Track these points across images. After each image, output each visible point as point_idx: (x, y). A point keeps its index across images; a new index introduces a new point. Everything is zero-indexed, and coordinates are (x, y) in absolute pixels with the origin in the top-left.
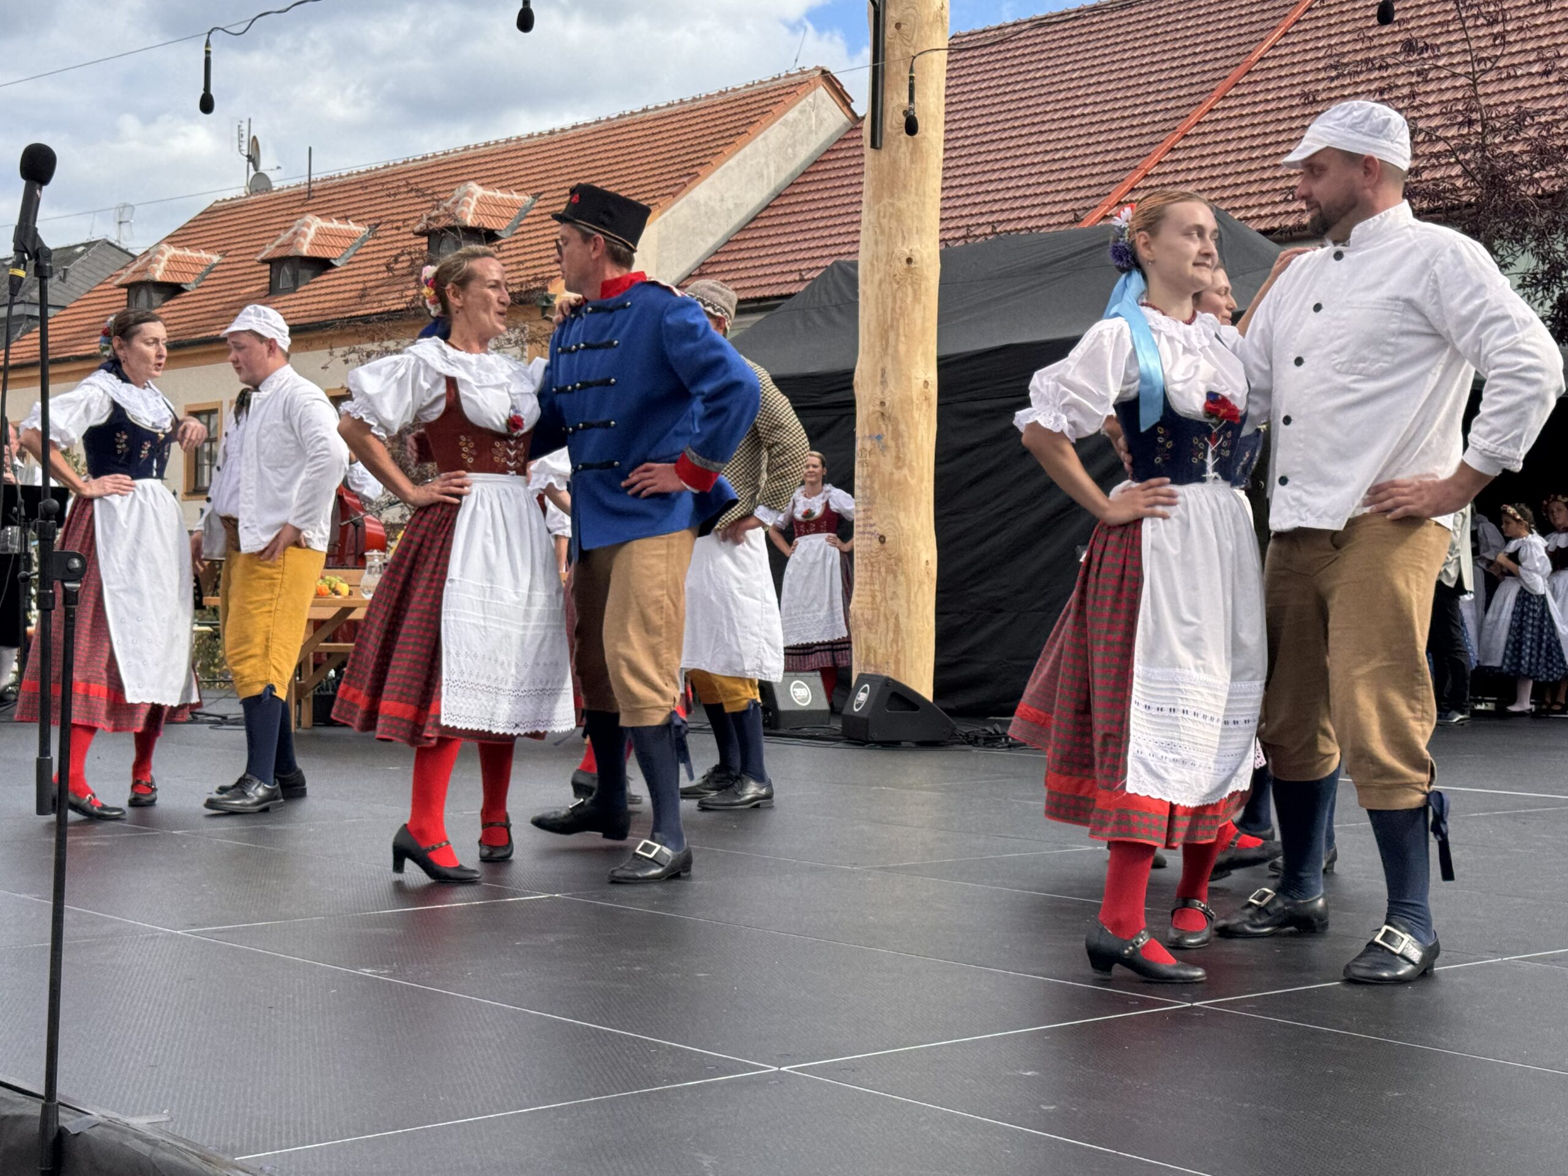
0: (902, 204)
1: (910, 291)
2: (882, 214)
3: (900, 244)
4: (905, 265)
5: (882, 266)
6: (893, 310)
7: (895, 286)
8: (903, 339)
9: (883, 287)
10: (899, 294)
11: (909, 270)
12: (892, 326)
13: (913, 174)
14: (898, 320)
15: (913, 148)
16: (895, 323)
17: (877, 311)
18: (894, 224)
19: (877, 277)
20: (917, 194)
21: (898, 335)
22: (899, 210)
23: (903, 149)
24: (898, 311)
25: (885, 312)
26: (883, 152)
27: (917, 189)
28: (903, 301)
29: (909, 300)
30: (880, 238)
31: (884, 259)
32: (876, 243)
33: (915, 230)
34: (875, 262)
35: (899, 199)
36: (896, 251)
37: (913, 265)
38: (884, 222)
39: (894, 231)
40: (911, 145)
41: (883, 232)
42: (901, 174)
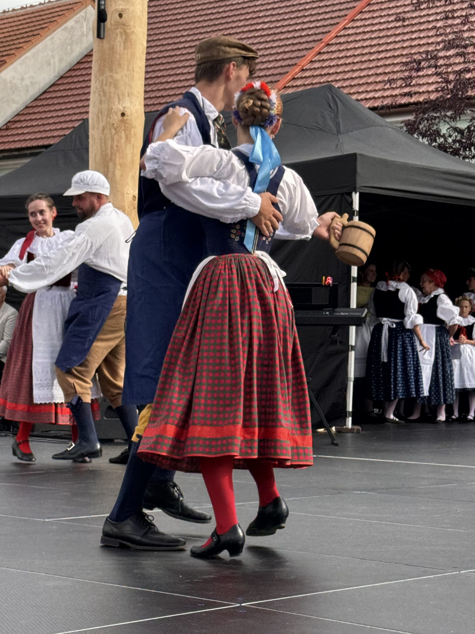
0: (117, 76)
1: (123, 135)
2: (104, 83)
3: (116, 103)
4: (120, 118)
5: (104, 119)
6: (112, 147)
7: (113, 131)
8: (118, 167)
9: (105, 132)
10: (116, 137)
11: (122, 121)
12: (111, 159)
13: (126, 56)
14: (115, 155)
15: (125, 39)
16: (113, 156)
17: (101, 148)
18: (112, 89)
19: (101, 125)
20: (128, 70)
21: (115, 164)
22: (117, 80)
23: (119, 39)
24: (115, 148)
25: (106, 148)
26: (105, 41)
27: (128, 67)
28: (119, 141)
29: (123, 140)
30: (103, 99)
31: (106, 114)
32: (101, 102)
33: (127, 94)
34: (100, 115)
35: (116, 73)
36: (114, 108)
37: (125, 118)
38: (106, 88)
39: (112, 95)
40: (124, 37)
41: (105, 94)
42: (118, 56)
